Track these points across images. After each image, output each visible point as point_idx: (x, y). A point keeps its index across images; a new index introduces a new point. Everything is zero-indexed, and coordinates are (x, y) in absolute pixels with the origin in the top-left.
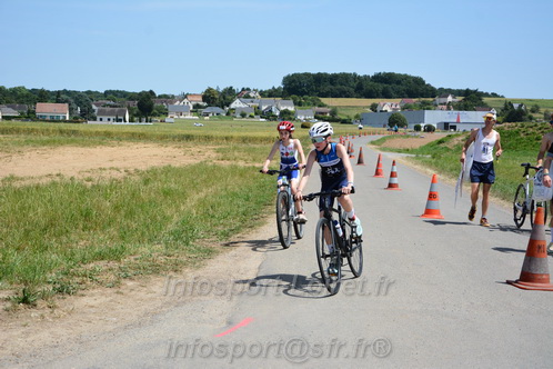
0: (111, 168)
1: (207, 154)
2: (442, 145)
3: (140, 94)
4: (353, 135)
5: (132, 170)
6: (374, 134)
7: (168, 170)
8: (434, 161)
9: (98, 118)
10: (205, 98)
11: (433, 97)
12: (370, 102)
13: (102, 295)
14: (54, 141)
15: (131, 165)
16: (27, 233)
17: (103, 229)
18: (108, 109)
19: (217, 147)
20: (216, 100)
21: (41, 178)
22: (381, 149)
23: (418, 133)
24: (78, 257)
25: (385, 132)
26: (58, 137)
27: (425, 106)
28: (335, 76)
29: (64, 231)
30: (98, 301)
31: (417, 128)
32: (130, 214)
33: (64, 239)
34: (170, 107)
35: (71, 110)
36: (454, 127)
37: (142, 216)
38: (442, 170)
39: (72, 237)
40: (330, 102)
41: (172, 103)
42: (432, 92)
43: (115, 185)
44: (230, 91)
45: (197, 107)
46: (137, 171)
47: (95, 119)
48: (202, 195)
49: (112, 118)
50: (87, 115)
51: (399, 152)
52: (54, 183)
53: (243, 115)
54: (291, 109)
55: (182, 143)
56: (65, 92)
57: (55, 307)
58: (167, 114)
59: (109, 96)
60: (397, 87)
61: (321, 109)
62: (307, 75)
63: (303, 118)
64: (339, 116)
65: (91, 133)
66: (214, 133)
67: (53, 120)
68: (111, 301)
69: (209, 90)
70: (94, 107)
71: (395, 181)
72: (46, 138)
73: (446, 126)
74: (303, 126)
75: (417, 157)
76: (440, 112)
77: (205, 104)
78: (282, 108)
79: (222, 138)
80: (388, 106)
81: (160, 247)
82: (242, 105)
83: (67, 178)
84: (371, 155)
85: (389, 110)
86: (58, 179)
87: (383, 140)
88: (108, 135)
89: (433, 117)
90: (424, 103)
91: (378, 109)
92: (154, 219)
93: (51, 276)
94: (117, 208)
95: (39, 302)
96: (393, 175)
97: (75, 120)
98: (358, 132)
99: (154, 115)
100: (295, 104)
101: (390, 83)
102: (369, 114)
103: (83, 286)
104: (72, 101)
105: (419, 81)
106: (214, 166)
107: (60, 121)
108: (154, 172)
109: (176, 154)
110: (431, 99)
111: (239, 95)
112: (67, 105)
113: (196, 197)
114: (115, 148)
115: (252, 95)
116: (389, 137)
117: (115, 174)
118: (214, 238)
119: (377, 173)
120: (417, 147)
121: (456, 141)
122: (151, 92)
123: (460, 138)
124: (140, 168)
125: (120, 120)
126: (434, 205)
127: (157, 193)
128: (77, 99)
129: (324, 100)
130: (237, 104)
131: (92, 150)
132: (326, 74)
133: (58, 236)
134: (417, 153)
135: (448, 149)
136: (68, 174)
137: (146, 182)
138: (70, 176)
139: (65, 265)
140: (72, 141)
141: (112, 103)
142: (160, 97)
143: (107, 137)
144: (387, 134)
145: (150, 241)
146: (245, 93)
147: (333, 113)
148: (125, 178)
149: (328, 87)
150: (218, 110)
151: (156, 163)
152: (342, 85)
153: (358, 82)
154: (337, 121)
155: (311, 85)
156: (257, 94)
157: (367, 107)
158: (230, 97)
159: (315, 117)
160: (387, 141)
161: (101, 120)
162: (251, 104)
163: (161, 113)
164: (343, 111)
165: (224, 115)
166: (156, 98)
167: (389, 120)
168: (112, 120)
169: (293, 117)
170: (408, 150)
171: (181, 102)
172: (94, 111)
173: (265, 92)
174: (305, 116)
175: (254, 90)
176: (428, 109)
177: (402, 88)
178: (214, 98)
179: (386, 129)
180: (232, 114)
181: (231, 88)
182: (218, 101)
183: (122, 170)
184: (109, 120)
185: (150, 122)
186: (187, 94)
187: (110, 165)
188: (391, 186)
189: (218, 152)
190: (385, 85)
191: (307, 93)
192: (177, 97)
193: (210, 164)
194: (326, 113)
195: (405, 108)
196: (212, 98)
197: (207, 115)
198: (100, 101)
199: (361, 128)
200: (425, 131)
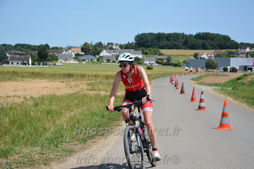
0: (15, 96)
1: (82, 86)
2: (240, 81)
3: (39, 46)
4: (180, 74)
5: (28, 97)
7: (52, 98)
8: (232, 91)
9: (10, 63)
10: (83, 49)
11: (236, 48)
12: (193, 52)
15: (28, 94)
18: (17, 56)
19: (88, 82)
20: (91, 51)
22: (198, 84)
23: (226, 73)
28: (170, 35)
31: (225, 70)
32: (21, 127)
34: (59, 55)
36: (251, 69)
37: (29, 128)
38: (237, 98)
40: (166, 52)
41: (60, 52)
42: (236, 46)
44: (100, 44)
45: (77, 55)
46: (32, 98)
47: (8, 63)
48: (73, 113)
49: (20, 62)
50: (3, 60)
51: (211, 85)
53: (108, 61)
54: (140, 56)
55: (65, 80)
58: (57, 60)
59: (18, 48)
60: (212, 42)
61: (161, 57)
62: (151, 34)
63: (148, 62)
64: (172, 62)
65: (4, 72)
66: (87, 73)
69: (86, 44)
70: (8, 55)
71: (203, 104)
73: (245, 68)
74: (148, 68)
75: (222, 89)
76: (241, 58)
77: (83, 53)
79: (92, 76)
80: (205, 55)
82: (108, 54)
85: (206, 58)
87: (201, 77)
88: (15, 74)
89: (235, 62)
90: (230, 52)
91: (199, 57)
92: (36, 129)
94: (13, 123)
96: (201, 101)
98: (184, 72)
99: (49, 60)
100: (143, 53)
101: (206, 40)
102: (193, 60)
105: (226, 38)
106: (84, 95)
108: (42, 98)
110: (235, 50)
111: (105, 48)
114: (19, 83)
115: (114, 47)
116: (206, 76)
119: (192, 99)
120: (223, 82)
121: (249, 79)
122: (47, 45)
123: (252, 77)
124: (33, 96)
125: (25, 64)
126: (226, 121)
129: (162, 51)
130: (104, 53)
132: (164, 34)
134: (222, 87)
135: (243, 84)
137: (36, 105)
141: (20, 52)
142: (53, 48)
143: (15, 75)
144: (204, 73)
145: (32, 145)
146: (110, 46)
147: (169, 59)
148: (23, 102)
149: (165, 42)
150: (92, 57)
151: (45, 93)
152: (174, 40)
153: (185, 39)
154: (171, 65)
155: (154, 41)
156: (118, 47)
157: (191, 55)
158: (99, 49)
159: (156, 62)
160: (204, 78)
161: (12, 63)
162: (114, 54)
163: (54, 59)
164: (175, 59)
165: (96, 60)
166: (50, 49)
167: (206, 64)
168: (20, 64)
169: (141, 62)
170: (216, 84)
171: (67, 52)
172: (8, 57)
173: (123, 45)
174: (150, 61)
175: (116, 44)
176: (233, 57)
177: (215, 43)
178: (89, 49)
179: (204, 70)
180: (101, 60)
181: (100, 42)
182: (91, 52)
183: (22, 98)
184: (18, 63)
185: (46, 65)
186: (71, 47)
187: (14, 93)
188: (200, 108)
189: (88, 85)
190: (204, 41)
191: (151, 46)
192: (64, 48)
193: (82, 93)
194: (164, 60)
195: (217, 56)
196: (88, 49)
197: (85, 61)
198: (12, 51)
199: (187, 70)
200: (230, 71)
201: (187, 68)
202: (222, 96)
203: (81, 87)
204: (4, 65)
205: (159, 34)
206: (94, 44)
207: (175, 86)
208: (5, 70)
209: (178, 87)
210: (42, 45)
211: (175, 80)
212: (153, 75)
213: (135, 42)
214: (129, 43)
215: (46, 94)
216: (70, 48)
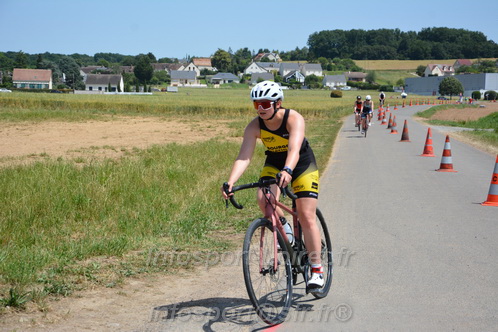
0: (105, 147)
3: (137, 58)
4: (395, 105)
5: (130, 149)
6: (421, 103)
7: (173, 149)
8: (497, 135)
9: (87, 89)
10: (214, 62)
12: (416, 64)
13: (102, 296)
14: (36, 115)
15: (129, 142)
16: (11, 223)
17: (99, 219)
18: (99, 76)
19: (230, 121)
20: (230, 64)
21: (22, 158)
22: (431, 123)
23: (475, 102)
24: (72, 252)
25: (434, 100)
26: (40, 110)
27: (487, 68)
28: (373, 34)
29: (54, 221)
30: (97, 304)
31: (476, 96)
32: (131, 201)
33: (55, 231)
34: (173, 74)
35: (54, 77)
37: (144, 204)
39: (64, 228)
40: (366, 65)
41: (175, 68)
42: (495, 51)
43: (111, 166)
44: (245, 53)
45: (205, 72)
46: (136, 150)
47: (83, 88)
49: (103, 87)
50: (74, 83)
51: (453, 125)
52: (38, 165)
54: (319, 74)
55: (188, 117)
56: (48, 56)
57: (48, 310)
58: (169, 82)
59: (100, 60)
60: (450, 45)
61: (355, 74)
62: (338, 32)
63: (333, 85)
64: (377, 82)
65: (79, 104)
66: (226, 104)
67: (33, 89)
68: (112, 303)
69: (220, 53)
70: (82, 74)
71: (449, 160)
72: (26, 111)
74: (334, 95)
75: (476, 132)
77: (215, 69)
78: (308, 74)
79: (236, 111)
80: (439, 69)
81: (168, 240)
82: (260, 71)
83: (53, 159)
84: (418, 129)
85: (440, 74)
86: (42, 160)
87: (433, 111)
88: (100, 107)
89: (496, 81)
90: (484, 64)
91: (427, 73)
92: (158, 207)
93: (42, 274)
94: (114, 194)
95: (29, 305)
96: (446, 153)
97: (59, 89)
98: (401, 101)
99: (155, 83)
100: (324, 68)
101: (441, 41)
102: (415, 78)
103: (79, 286)
104: (56, 66)
105: (478, 37)
106: (228, 143)
107: (41, 91)
108: (156, 151)
109: (182, 129)
110: (494, 60)
111: (255, 58)
112: (49, 70)
113: (208, 180)
114: (109, 123)
115: (271, 57)
116: (442, 108)
117: (110, 154)
118: (231, 230)
119: (426, 151)
120: (476, 119)
122: (151, 56)
124: (139, 147)
125: (114, 90)
127: (161, 176)
128: (61, 64)
129: (359, 63)
130: (253, 69)
131: (81, 125)
132: (361, 31)
133: (47, 226)
134: (477, 127)
136: (55, 154)
137: (148, 163)
138: (57, 156)
139: (57, 261)
140: (58, 114)
141: (104, 68)
142: (161, 61)
143: (98, 110)
144: (437, 103)
145: (155, 233)
146: (263, 55)
147: (370, 78)
148: (122, 158)
149: (364, 47)
150: (231, 76)
151: (157, 140)
152: (381, 44)
153: (401, 39)
154: (375, 88)
155: (343, 44)
156: (278, 57)
157: (412, 71)
158: (244, 61)
159: (348, 84)
160: (438, 112)
161: (91, 89)
162: (270, 69)
163: (162, 80)
164: (382, 76)
165: (238, 82)
166: (156, 62)
167: (440, 87)
168: (103, 89)
169: (320, 84)
170: (464, 123)
171: (185, 67)
172: (82, 78)
173: (287, 54)
174: (336, 83)
175: (274, 52)
176: (489, 72)
177: (456, 46)
178: (225, 62)
179: (436, 97)
180: (247, 81)
181: (246, 49)
182: (230, 66)
183: (119, 150)
184: (100, 89)
185: (149, 91)
186: (194, 57)
187: (104, 142)
188: (443, 166)
189: (231, 127)
190: (435, 43)
191: (338, 55)
192: (182, 61)
193: (223, 141)
194: (362, 79)
195: (461, 71)
196: (223, 62)
197: (218, 83)
198: (89, 67)
199: (404, 97)
200: (485, 99)
201: (404, 94)
202: (477, 143)
203: (218, 130)
204: (76, 92)
205: (353, 31)
206: (234, 52)
207: (389, 127)
208: (82, 101)
209: (395, 128)
210: (141, 55)
211: (387, 116)
212: (346, 107)
213: (308, 47)
214: (297, 49)
215: (158, 142)
216: (191, 60)
